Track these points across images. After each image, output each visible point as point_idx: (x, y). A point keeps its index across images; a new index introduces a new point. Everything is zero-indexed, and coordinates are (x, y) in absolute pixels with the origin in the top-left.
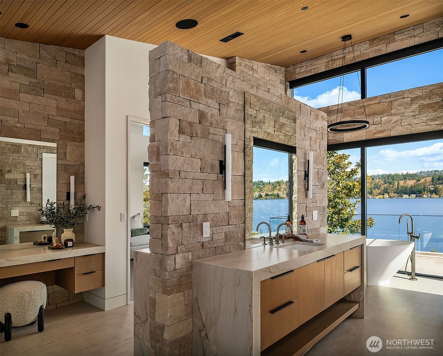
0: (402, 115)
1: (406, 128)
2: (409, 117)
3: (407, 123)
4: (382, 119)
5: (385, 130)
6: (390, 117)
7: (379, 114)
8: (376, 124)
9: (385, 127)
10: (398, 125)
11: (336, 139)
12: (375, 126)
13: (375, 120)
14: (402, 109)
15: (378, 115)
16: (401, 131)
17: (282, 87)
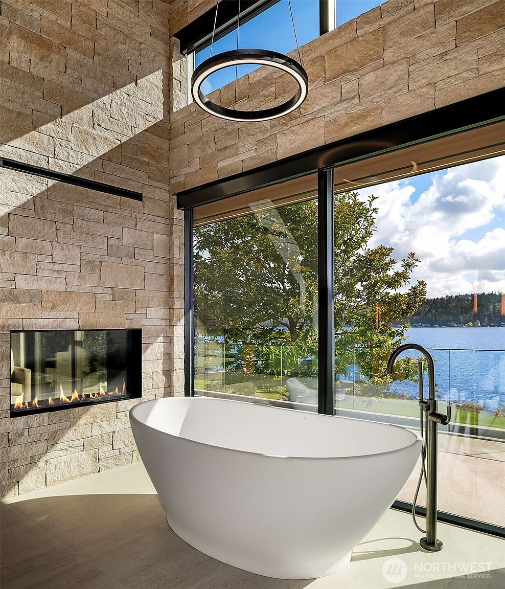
0: (411, 59)
1: (422, 96)
2: (430, 60)
3: (424, 81)
4: (361, 81)
5: (370, 111)
6: (380, 72)
7: (356, 70)
8: (347, 99)
9: (367, 103)
10: (400, 90)
11: (262, 154)
12: (345, 104)
13: (346, 87)
14: (412, 43)
15: (351, 72)
16: (408, 107)
17: (160, 46)
